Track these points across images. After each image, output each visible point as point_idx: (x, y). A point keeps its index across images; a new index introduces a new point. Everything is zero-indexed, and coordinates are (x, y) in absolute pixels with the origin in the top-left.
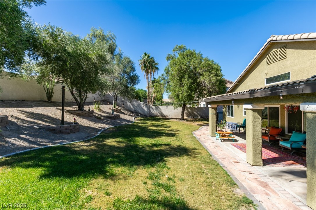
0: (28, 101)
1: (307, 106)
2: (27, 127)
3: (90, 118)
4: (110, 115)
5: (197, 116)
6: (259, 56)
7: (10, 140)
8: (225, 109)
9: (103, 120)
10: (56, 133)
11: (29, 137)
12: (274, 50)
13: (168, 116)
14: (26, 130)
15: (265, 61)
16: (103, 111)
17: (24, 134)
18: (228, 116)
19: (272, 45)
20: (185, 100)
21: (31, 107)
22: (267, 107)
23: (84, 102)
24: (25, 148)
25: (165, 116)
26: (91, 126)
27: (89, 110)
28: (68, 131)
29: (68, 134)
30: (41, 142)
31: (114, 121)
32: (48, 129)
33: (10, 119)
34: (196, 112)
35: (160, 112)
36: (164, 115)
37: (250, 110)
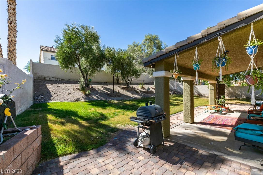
0: (108, 83)
2: (100, 93)
3: (131, 91)
4: (147, 91)
7: (93, 96)
9: (139, 93)
10: (109, 96)
11: (99, 96)
13: (205, 95)
14: (99, 93)
16: (145, 89)
17: (98, 95)
21: (107, 85)
23: (130, 83)
24: (95, 99)
25: (201, 95)
26: (129, 96)
27: (132, 87)
28: (114, 95)
29: (114, 97)
30: (102, 98)
31: (147, 94)
32: (107, 94)
33: (97, 89)
35: (197, 92)
36: (200, 93)
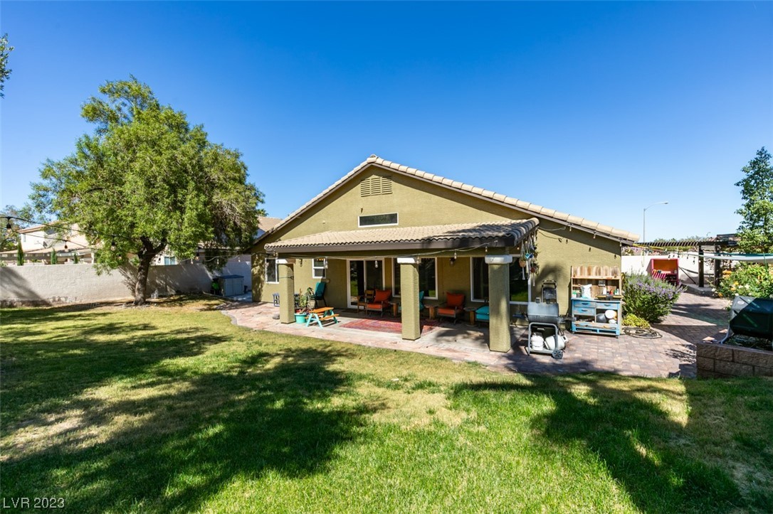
1: (492, 258)
5: (167, 291)
6: (350, 179)
8: (258, 267)
12: (374, 176)
15: (358, 189)
18: (269, 280)
19: (372, 169)
20: (183, 247)
22: (363, 261)
25: (44, 302)
34: (162, 279)
35: (21, 291)
37: (411, 266)
